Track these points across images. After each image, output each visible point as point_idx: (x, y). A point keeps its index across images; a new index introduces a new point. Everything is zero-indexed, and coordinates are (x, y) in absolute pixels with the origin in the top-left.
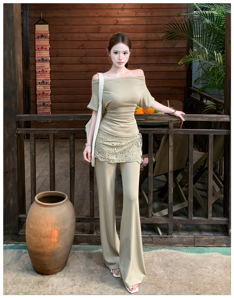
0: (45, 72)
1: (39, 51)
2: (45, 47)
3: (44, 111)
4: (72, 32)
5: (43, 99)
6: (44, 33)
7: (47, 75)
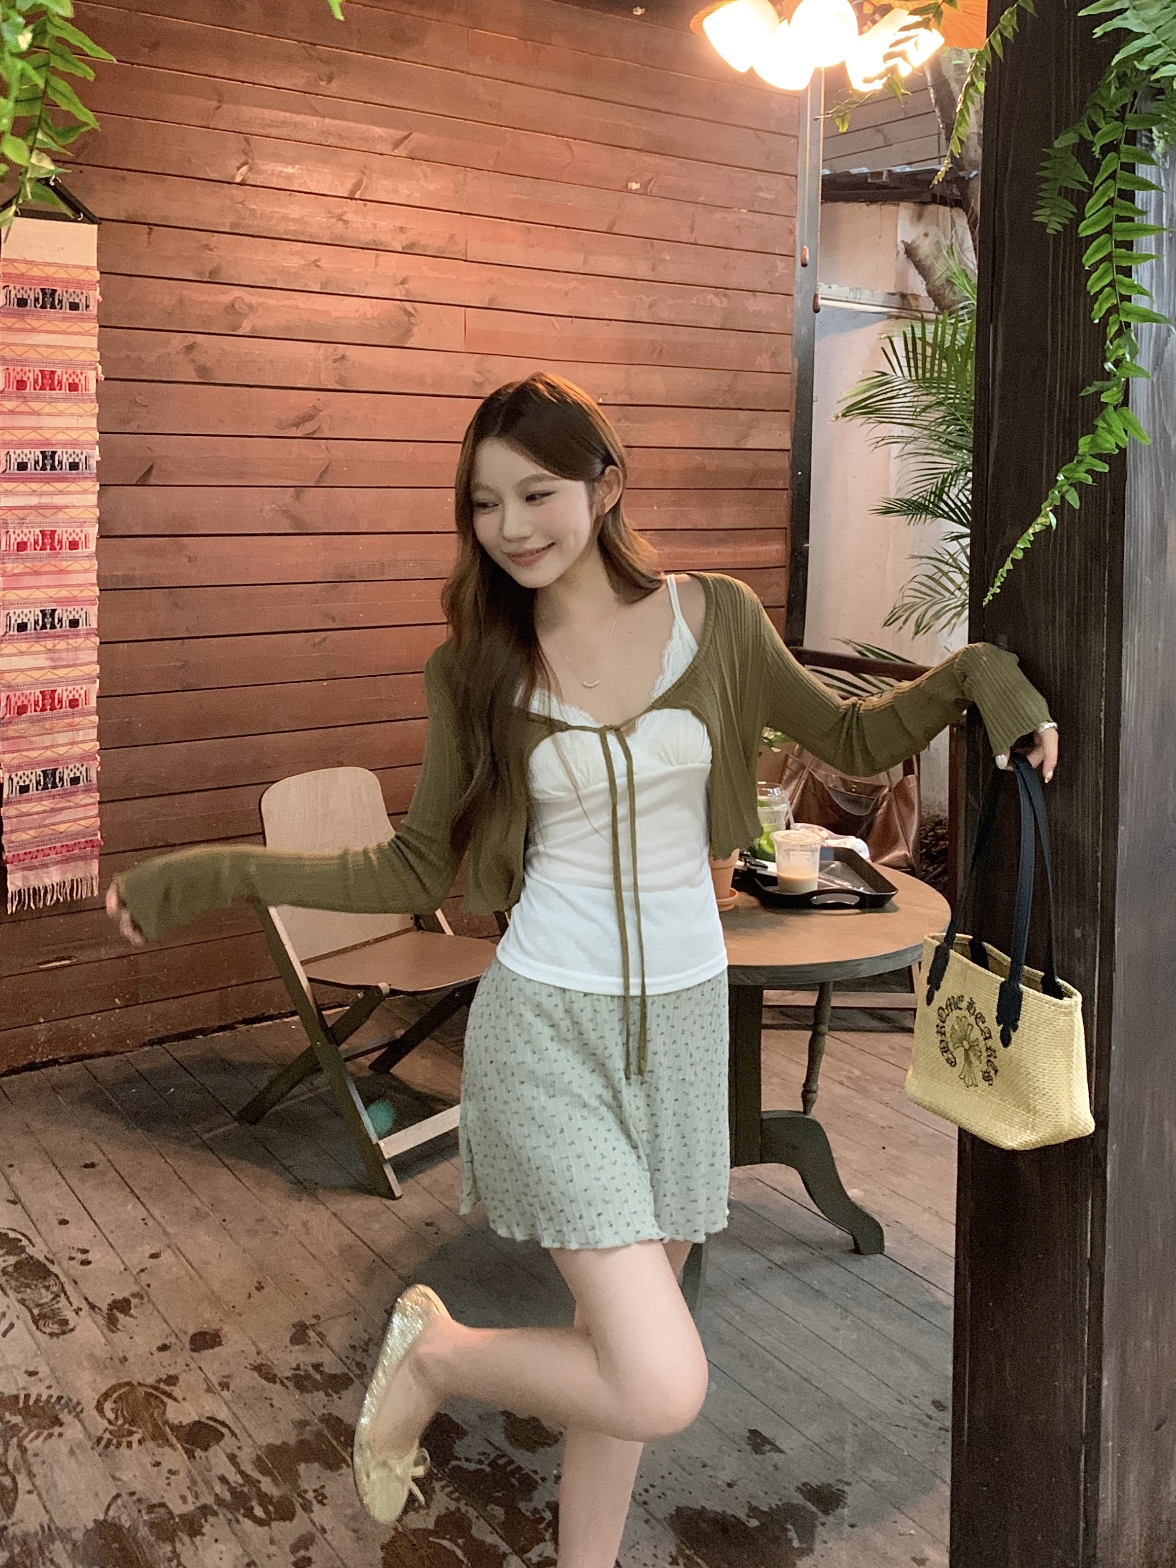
0: (66, 550)
1: (25, 400)
2: (65, 377)
3: (53, 824)
4: (249, 329)
5: (49, 743)
6: (61, 280)
7: (76, 572)
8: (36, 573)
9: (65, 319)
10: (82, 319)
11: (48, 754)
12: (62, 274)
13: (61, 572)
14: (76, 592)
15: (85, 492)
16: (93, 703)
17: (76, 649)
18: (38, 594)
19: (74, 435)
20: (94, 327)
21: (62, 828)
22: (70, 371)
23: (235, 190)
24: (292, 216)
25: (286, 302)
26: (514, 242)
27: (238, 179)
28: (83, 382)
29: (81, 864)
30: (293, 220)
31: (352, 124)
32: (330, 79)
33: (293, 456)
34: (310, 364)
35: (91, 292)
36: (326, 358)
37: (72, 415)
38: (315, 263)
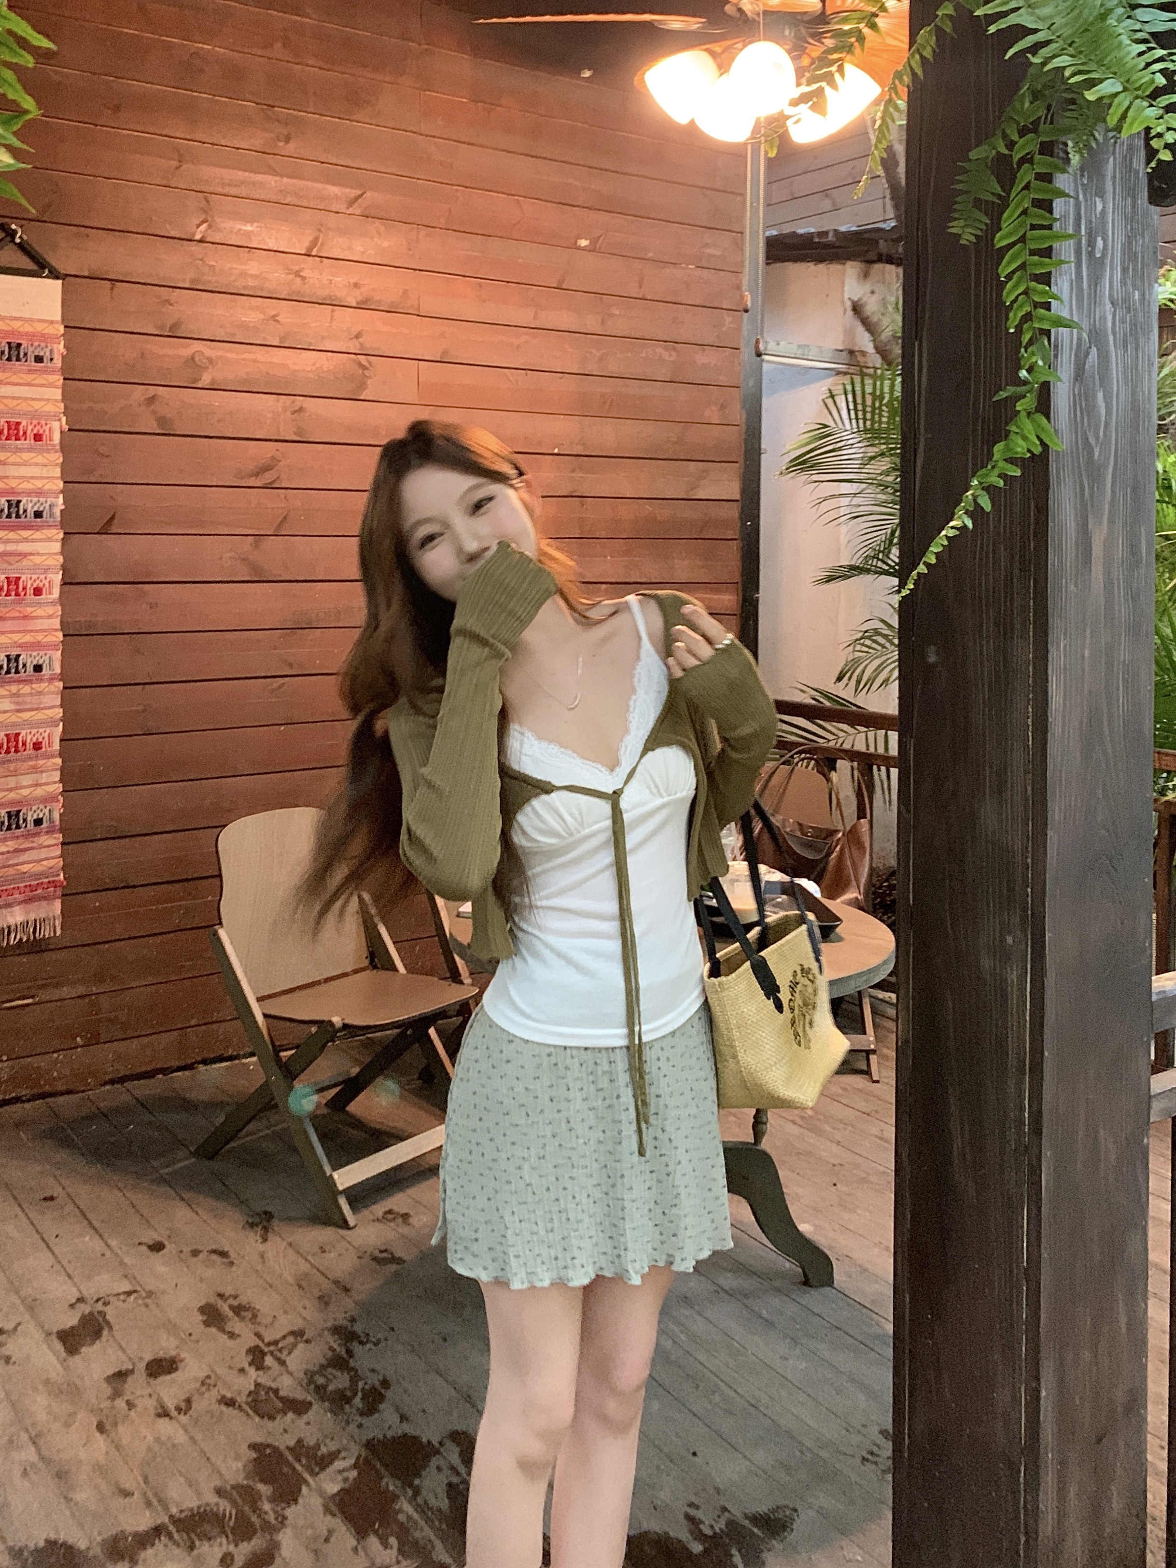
0: (30, 597)
2: (30, 428)
3: (17, 865)
4: (208, 382)
5: (13, 785)
6: (27, 334)
7: (41, 617)
8: (4, 620)
9: (30, 371)
10: (46, 371)
11: (12, 795)
13: (26, 617)
14: (39, 637)
15: (49, 539)
16: (56, 746)
17: (40, 693)
18: (4, 639)
19: (39, 484)
20: (58, 379)
21: (25, 868)
22: (35, 422)
23: (194, 248)
24: (250, 272)
25: (246, 356)
26: (465, 297)
27: (198, 237)
28: (47, 432)
29: (44, 903)
30: (251, 276)
31: (309, 183)
32: (288, 139)
33: (253, 505)
34: (269, 415)
35: (55, 346)
36: (285, 409)
37: (37, 464)
38: (274, 318)
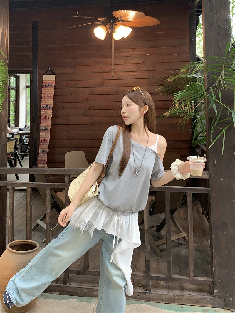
0: (48, 119)
1: (45, 99)
4: (77, 87)
8: (45, 122)
9: (50, 88)
12: (50, 82)
14: (48, 125)
15: (50, 111)
17: (48, 133)
18: (44, 125)
19: (50, 103)
20: (54, 89)
22: (50, 94)
28: (52, 96)
35: (54, 84)
37: (50, 100)
